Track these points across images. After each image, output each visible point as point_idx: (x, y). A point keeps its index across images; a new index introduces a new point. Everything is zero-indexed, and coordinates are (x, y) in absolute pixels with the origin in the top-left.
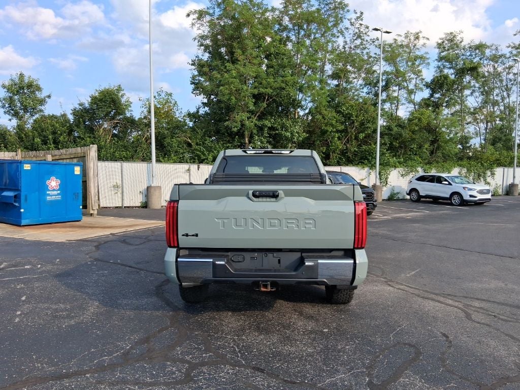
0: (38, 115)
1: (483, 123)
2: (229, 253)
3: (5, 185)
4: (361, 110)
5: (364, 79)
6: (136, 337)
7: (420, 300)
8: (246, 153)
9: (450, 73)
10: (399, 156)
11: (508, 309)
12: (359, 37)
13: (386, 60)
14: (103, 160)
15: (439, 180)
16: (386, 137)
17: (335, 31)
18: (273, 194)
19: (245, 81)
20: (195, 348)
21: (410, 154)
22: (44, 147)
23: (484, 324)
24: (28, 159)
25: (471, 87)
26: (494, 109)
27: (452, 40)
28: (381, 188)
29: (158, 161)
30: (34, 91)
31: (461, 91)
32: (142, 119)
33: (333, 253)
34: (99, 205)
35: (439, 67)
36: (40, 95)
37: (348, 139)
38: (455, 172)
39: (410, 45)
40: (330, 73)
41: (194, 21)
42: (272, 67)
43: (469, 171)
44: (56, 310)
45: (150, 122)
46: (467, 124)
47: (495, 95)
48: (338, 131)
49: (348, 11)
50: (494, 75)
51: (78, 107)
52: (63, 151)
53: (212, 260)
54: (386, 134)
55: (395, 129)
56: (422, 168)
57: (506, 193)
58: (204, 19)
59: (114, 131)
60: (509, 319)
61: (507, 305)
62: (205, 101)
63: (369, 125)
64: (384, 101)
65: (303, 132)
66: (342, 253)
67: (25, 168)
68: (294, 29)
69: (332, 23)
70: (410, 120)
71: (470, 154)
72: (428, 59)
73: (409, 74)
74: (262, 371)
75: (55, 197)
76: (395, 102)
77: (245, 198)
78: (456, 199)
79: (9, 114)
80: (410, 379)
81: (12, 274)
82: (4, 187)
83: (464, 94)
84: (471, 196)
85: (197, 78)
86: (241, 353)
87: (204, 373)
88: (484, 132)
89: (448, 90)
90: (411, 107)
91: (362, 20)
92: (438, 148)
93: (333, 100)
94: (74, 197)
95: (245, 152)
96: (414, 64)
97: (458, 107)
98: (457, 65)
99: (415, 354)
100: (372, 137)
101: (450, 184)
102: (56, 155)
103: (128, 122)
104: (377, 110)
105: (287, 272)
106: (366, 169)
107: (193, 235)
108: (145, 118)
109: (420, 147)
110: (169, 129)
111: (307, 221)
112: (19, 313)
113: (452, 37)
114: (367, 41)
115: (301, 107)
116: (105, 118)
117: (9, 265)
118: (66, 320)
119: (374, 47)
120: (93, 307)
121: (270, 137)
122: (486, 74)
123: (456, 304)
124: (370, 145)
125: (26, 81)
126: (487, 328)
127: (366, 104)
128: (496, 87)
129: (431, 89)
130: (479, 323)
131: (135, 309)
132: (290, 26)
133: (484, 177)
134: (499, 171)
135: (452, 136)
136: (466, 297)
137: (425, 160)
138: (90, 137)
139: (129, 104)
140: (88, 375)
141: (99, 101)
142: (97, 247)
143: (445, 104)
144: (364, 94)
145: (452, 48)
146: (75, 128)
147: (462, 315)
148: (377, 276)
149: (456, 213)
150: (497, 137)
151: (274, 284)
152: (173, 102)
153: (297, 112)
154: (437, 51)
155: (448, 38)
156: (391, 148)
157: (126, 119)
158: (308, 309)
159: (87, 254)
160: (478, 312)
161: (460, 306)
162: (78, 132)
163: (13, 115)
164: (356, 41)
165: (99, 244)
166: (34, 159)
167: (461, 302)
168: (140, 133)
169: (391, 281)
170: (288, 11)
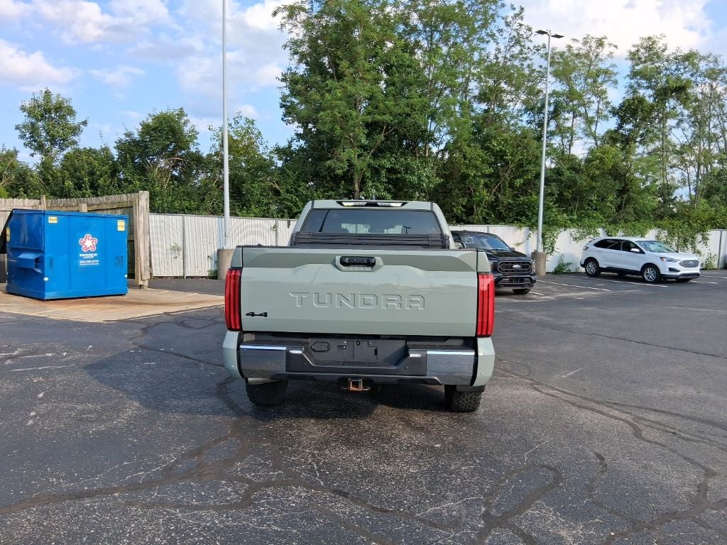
0: (69, 148)
1: (694, 167)
2: (309, 340)
3: (24, 244)
4: (518, 146)
5: (524, 102)
6: (184, 448)
7: (574, 409)
8: (342, 205)
9: (647, 94)
10: (572, 212)
11: (695, 424)
12: (518, 42)
13: (556, 74)
14: (158, 212)
15: (627, 246)
16: (553, 184)
17: (483, 34)
18: (368, 261)
19: (355, 105)
20: (261, 464)
21: (588, 209)
22: (78, 192)
23: (657, 443)
24: (55, 209)
25: (677, 115)
26: (709, 146)
27: (650, 48)
28: (544, 256)
29: (233, 214)
30: (64, 115)
31: (662, 120)
32: (212, 155)
33: (449, 342)
34: (151, 274)
35: (631, 87)
36: (72, 121)
37: (499, 187)
38: (651, 235)
39: (591, 54)
40: (476, 92)
41: (283, 21)
42: (393, 84)
43: (671, 234)
44: (83, 412)
45: (223, 160)
46: (671, 167)
47: (711, 126)
48: (484, 176)
49: (503, 5)
50: (710, 98)
51: (123, 137)
52: (103, 199)
53: (284, 348)
54: (554, 181)
55: (567, 173)
56: (604, 228)
57: (723, 266)
58: (298, 17)
59: (174, 172)
60: (693, 438)
61: (694, 419)
62: (301, 131)
63: (530, 167)
64: (552, 134)
65: (436, 177)
66: (460, 342)
67: (50, 222)
68: (425, 31)
69: (480, 23)
70: (588, 161)
71: (675, 210)
72: (616, 74)
73: (588, 96)
74: (345, 495)
75: (90, 261)
76: (568, 135)
77: (330, 266)
78: (650, 274)
79: (30, 147)
80: (541, 511)
81: (27, 363)
82: (22, 247)
83: (667, 124)
84: (671, 270)
85: (289, 99)
86: (320, 472)
87: (269, 496)
88: (695, 178)
89: (643, 119)
90: (591, 142)
91: (522, 18)
92: (628, 201)
93: (480, 131)
94: (117, 262)
95: (340, 203)
96: (595, 81)
97: (658, 144)
98: (657, 83)
99: (554, 479)
100: (534, 185)
101: (642, 252)
102: (93, 205)
103: (193, 160)
104: (541, 146)
105: (385, 366)
106: (524, 229)
107: (261, 315)
108: (217, 154)
109: (603, 199)
110: (249, 170)
111: (413, 299)
112: (33, 414)
113: (650, 43)
114: (529, 48)
115: (434, 141)
116: (162, 153)
117: (25, 351)
118: (94, 425)
119: (539, 56)
120: (133, 408)
121: (389, 183)
122: (700, 97)
123: (624, 416)
124: (531, 195)
125: (54, 102)
126: (659, 449)
127: (525, 138)
128: (714, 115)
129: (620, 117)
130: (649, 442)
131: (187, 413)
132: (420, 27)
133: (693, 243)
134: (714, 235)
135: (648, 184)
136: (639, 408)
137: (608, 217)
138: (140, 180)
139: (194, 135)
140: (116, 495)
141: (153, 130)
142: (145, 331)
143: (639, 139)
144: (524, 124)
145: (651, 60)
146: (120, 167)
147: (629, 430)
148: (521, 377)
149: (648, 293)
150: (713, 187)
151: (367, 382)
152: (256, 132)
153: (428, 148)
154: (630, 63)
155: (645, 45)
156: (561, 201)
157: (190, 155)
158: (419, 417)
159: (130, 339)
160: (652, 427)
161: (629, 419)
162: (124, 173)
163: (36, 149)
164: (513, 49)
165: (148, 326)
166: (64, 209)
167: (630, 414)
168: (209, 174)
169: (539, 383)
170: (417, 6)
